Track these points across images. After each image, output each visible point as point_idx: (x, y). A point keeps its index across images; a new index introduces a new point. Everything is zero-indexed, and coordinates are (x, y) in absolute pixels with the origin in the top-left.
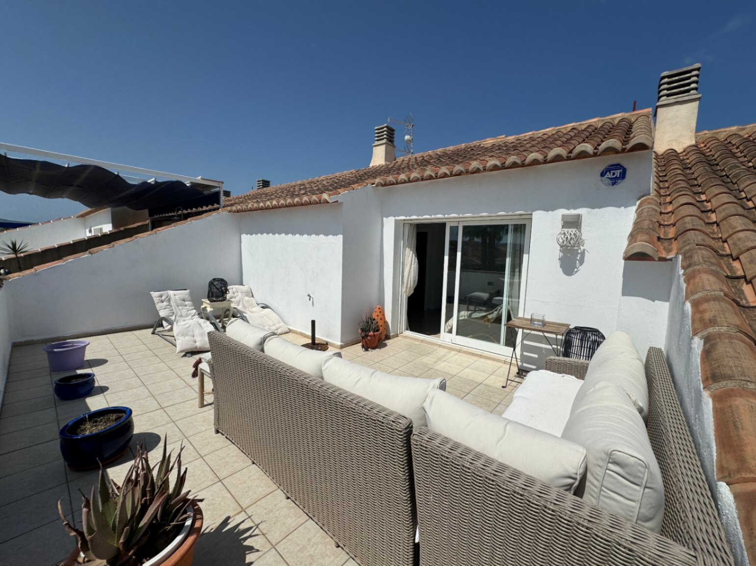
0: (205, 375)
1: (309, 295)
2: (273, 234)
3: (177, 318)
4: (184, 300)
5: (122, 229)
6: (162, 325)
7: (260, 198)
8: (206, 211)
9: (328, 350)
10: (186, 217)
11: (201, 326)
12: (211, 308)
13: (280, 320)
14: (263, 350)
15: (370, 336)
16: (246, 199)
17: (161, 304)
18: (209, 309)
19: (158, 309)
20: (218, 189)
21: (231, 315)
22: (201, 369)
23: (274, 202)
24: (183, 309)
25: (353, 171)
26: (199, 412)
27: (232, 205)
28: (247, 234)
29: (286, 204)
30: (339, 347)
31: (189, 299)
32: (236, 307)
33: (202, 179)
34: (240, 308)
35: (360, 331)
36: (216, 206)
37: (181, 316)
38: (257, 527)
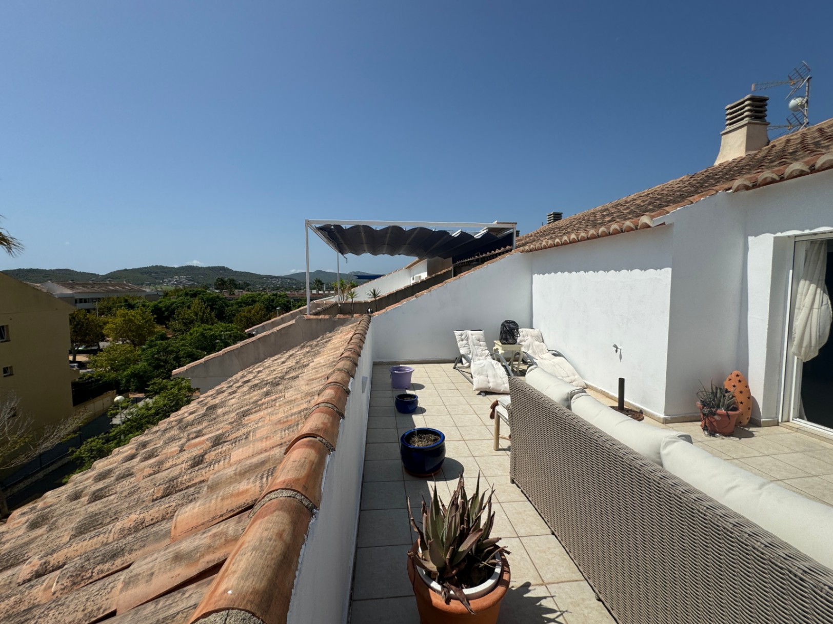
0: (501, 418)
1: (615, 346)
2: (569, 272)
3: (474, 357)
4: (479, 340)
5: (433, 276)
6: (461, 362)
7: (553, 234)
8: (499, 254)
9: (643, 421)
10: (483, 261)
11: (494, 367)
12: (502, 350)
13: (576, 373)
14: (569, 407)
15: (719, 415)
16: (537, 237)
17: (461, 342)
18: (501, 351)
19: (459, 347)
20: (512, 230)
21: (521, 359)
22: (498, 412)
23: (573, 236)
24: (478, 349)
25: (685, 178)
26: (494, 454)
27: (524, 245)
28: (539, 274)
29: (587, 236)
30: (662, 421)
31: (484, 339)
32: (526, 351)
33: (498, 223)
34: (530, 352)
35: (699, 404)
36: (508, 247)
37: (477, 355)
38: (562, 614)
